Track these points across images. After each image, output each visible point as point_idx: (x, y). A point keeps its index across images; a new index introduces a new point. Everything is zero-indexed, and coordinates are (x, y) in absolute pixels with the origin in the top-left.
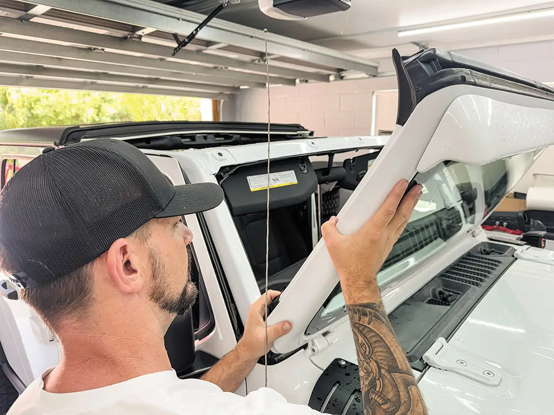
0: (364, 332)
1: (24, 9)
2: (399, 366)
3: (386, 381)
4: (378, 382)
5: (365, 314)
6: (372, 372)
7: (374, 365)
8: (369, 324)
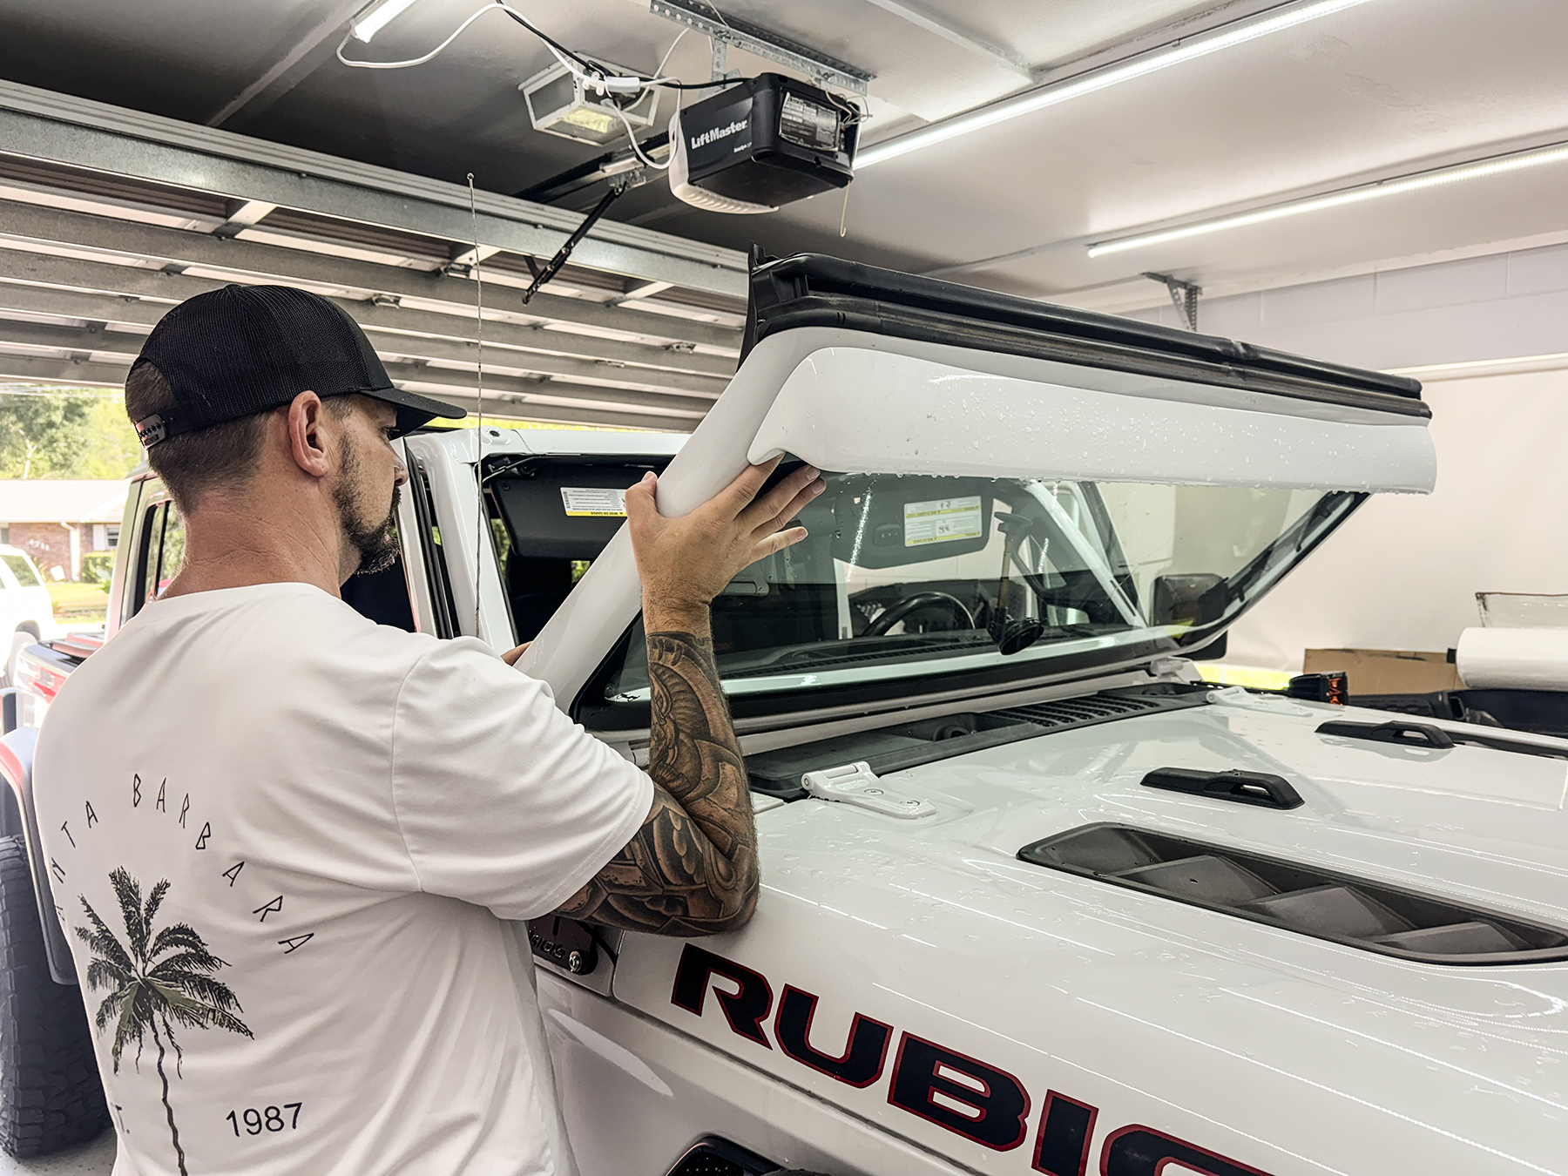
0: (664, 678)
2: (711, 730)
3: (684, 750)
4: (671, 752)
5: (670, 650)
6: (665, 737)
8: (673, 665)
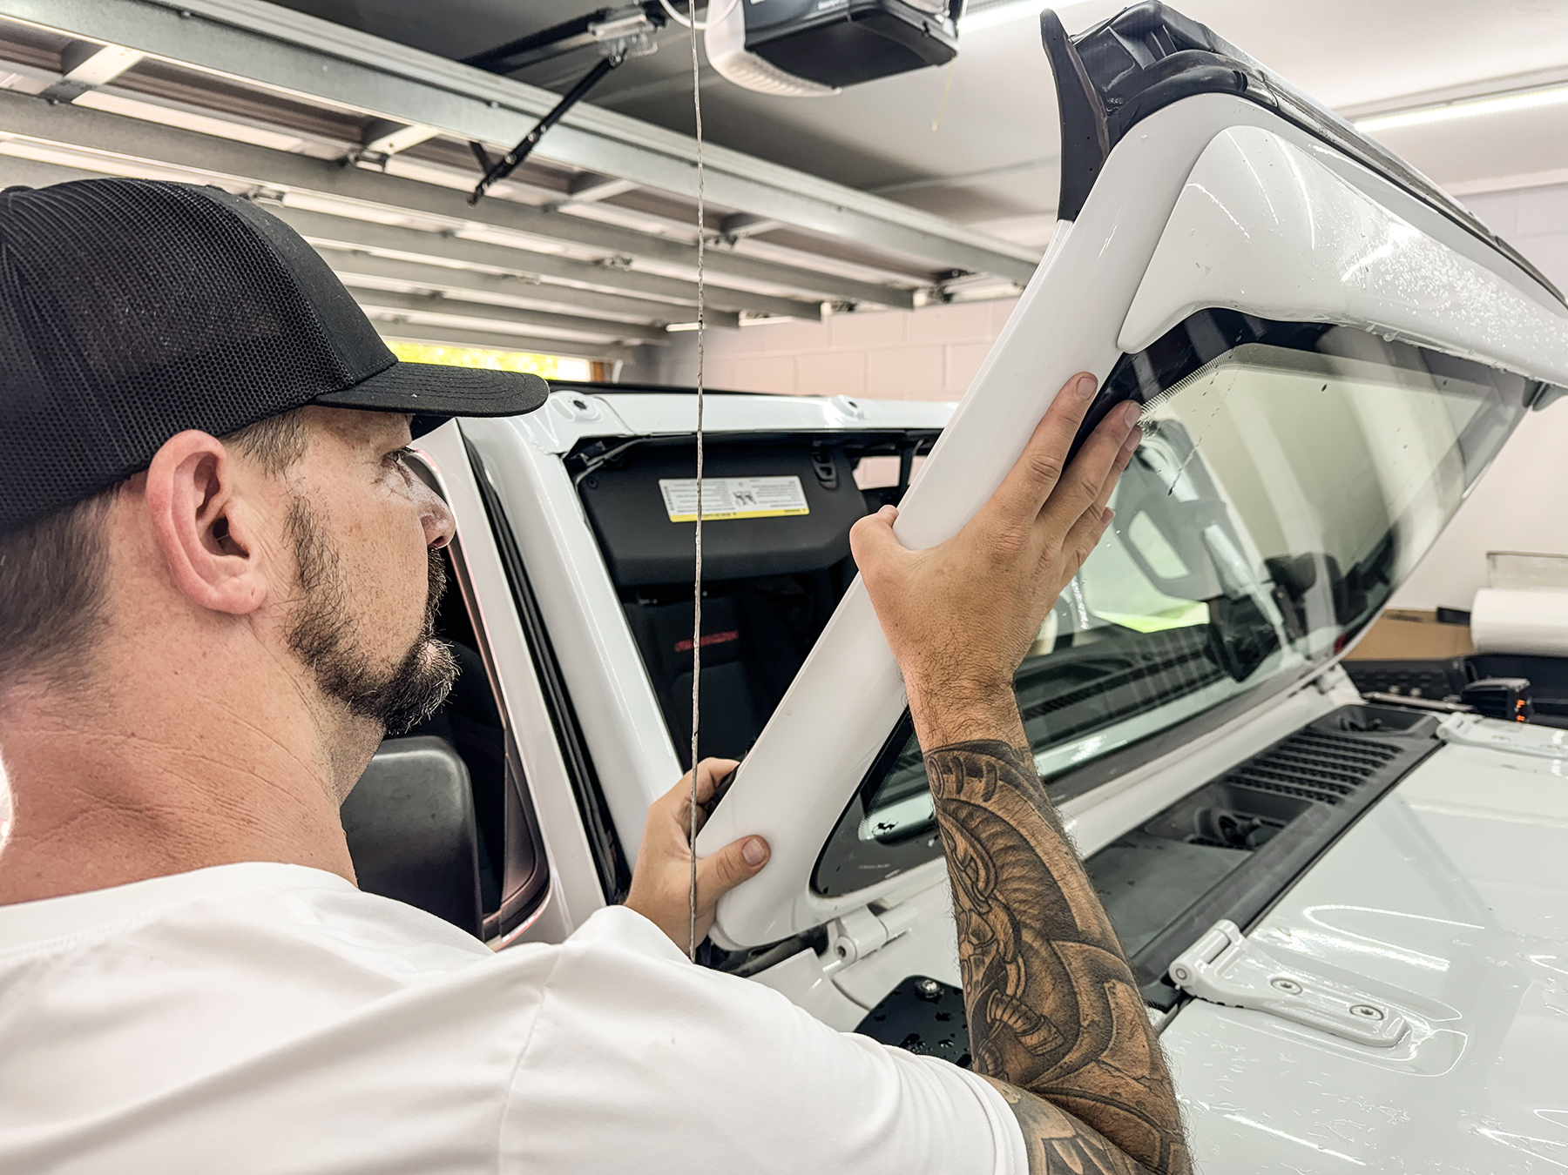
1: (58, 66)
2: (1077, 920)
3: (1036, 965)
7: (999, 919)
